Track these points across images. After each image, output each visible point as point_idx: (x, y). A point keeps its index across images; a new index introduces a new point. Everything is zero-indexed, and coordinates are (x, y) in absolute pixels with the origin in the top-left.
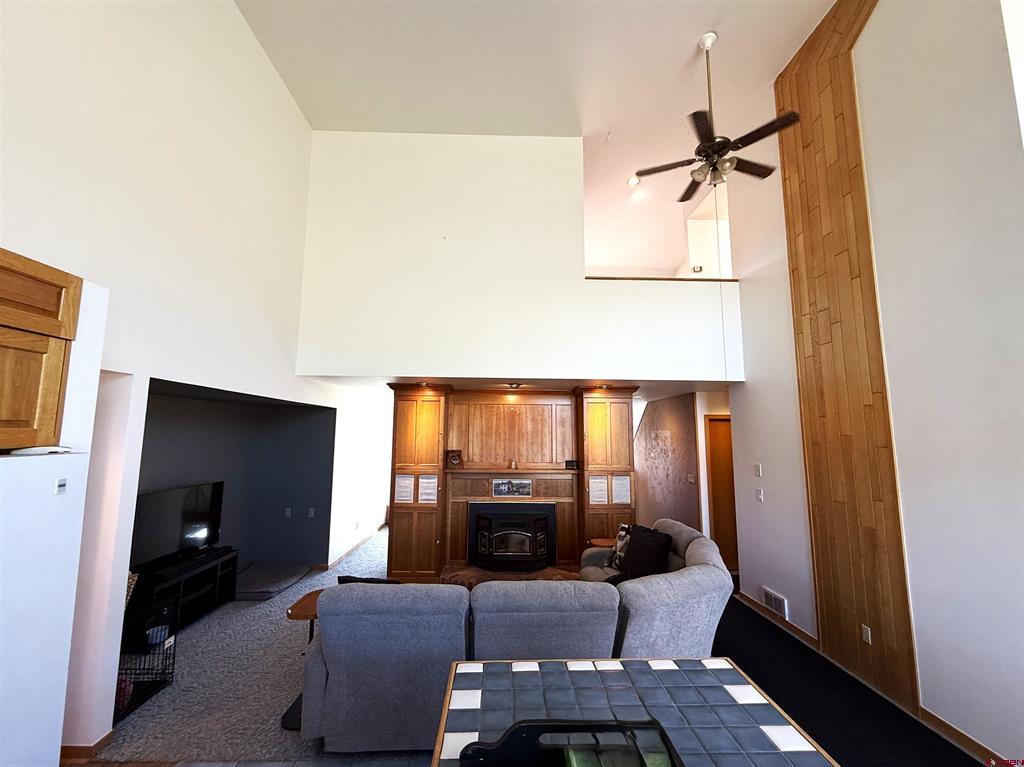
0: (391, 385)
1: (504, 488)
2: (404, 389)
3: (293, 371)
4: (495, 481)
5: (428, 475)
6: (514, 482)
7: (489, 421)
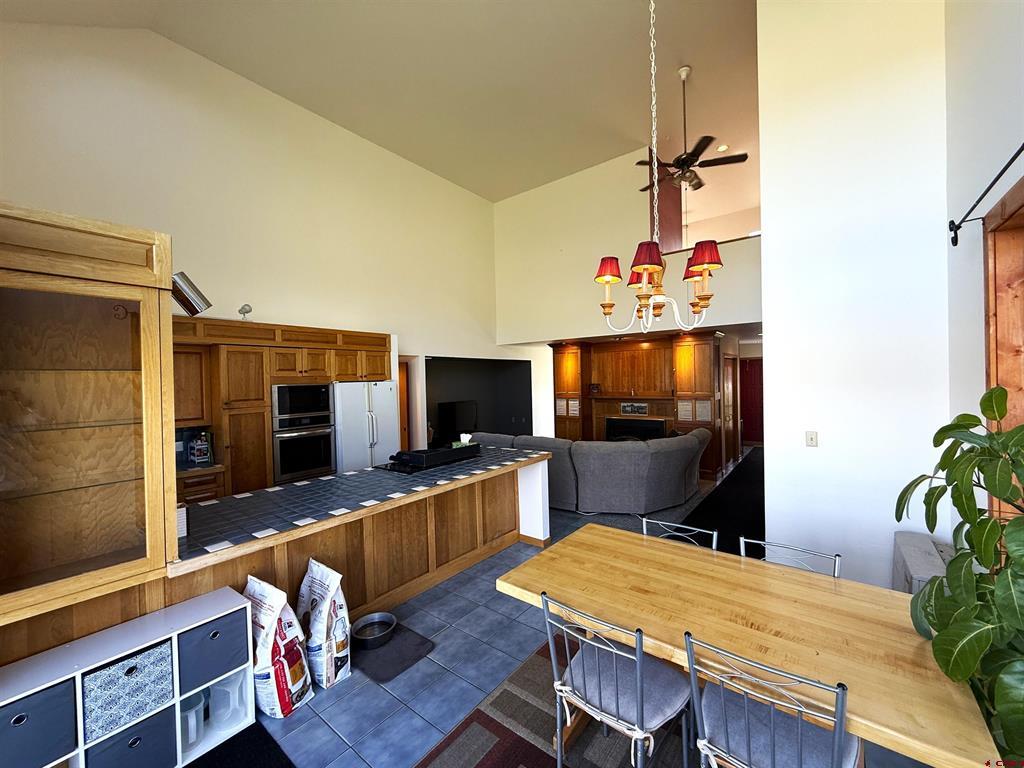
0: (549, 345)
1: (629, 409)
2: (558, 347)
3: (495, 342)
4: (622, 404)
5: (573, 398)
6: (636, 405)
7: (617, 363)
